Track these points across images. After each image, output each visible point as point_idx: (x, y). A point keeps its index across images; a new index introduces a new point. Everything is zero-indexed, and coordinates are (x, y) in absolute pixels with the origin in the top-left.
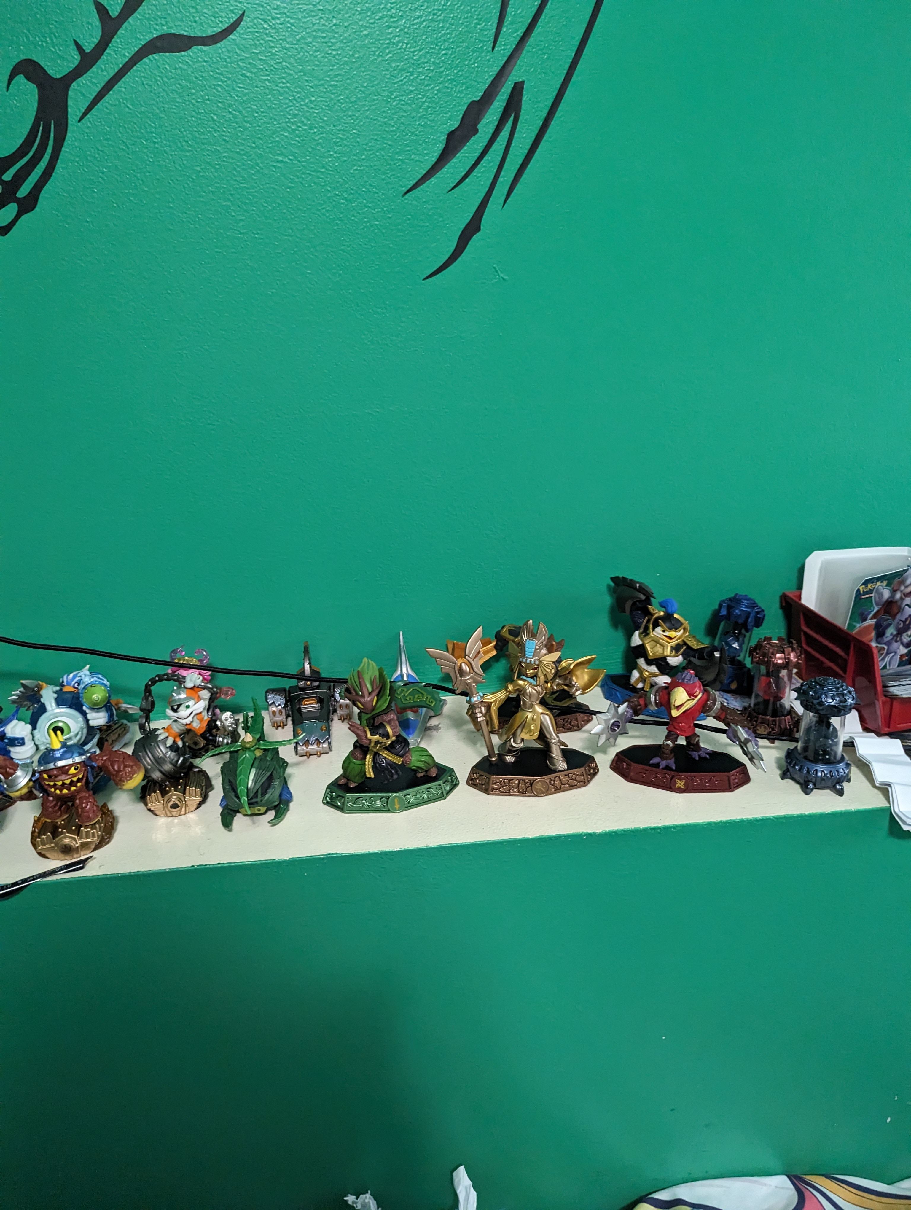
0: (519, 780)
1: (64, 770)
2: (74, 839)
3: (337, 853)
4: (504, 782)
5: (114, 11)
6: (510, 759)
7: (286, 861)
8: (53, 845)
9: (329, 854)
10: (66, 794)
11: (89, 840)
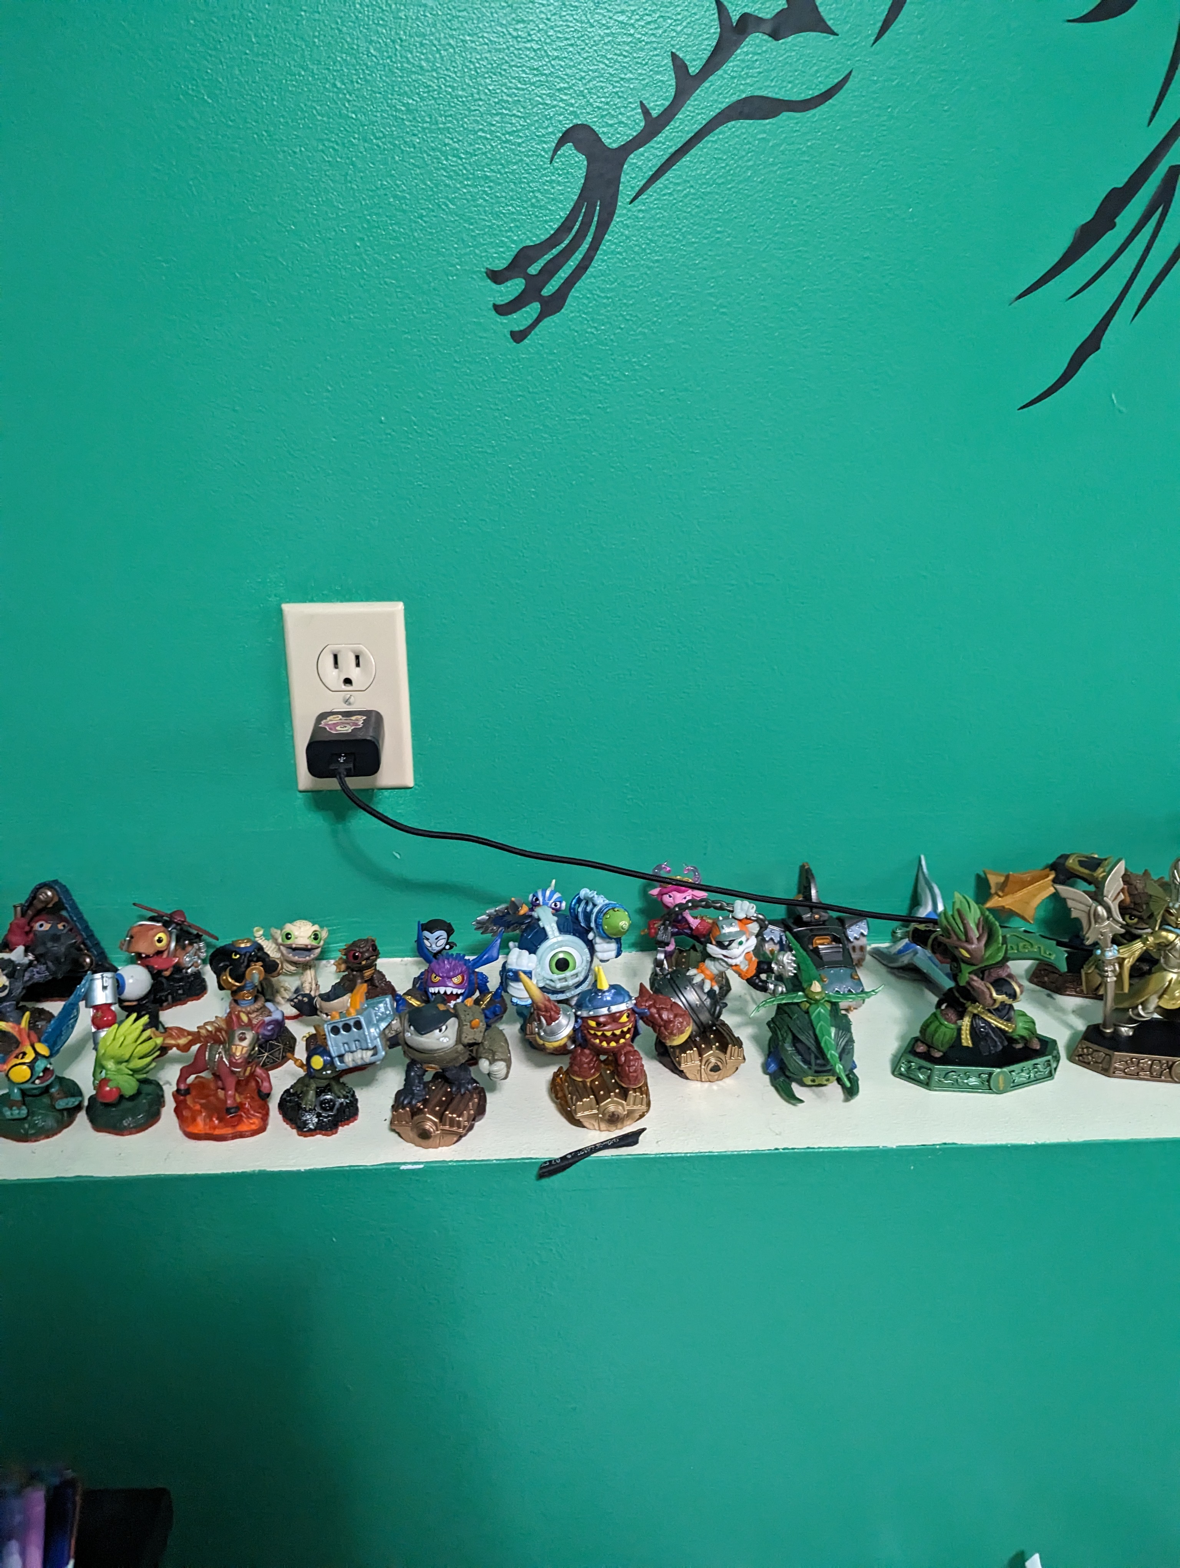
0: (1153, 1061)
1: (614, 1018)
2: (622, 1105)
3: (954, 1144)
4: (1132, 1062)
5: (694, 69)
6: (1126, 1031)
7: (892, 1149)
8: (595, 1111)
9: (945, 1144)
10: (614, 1047)
11: (635, 1108)
